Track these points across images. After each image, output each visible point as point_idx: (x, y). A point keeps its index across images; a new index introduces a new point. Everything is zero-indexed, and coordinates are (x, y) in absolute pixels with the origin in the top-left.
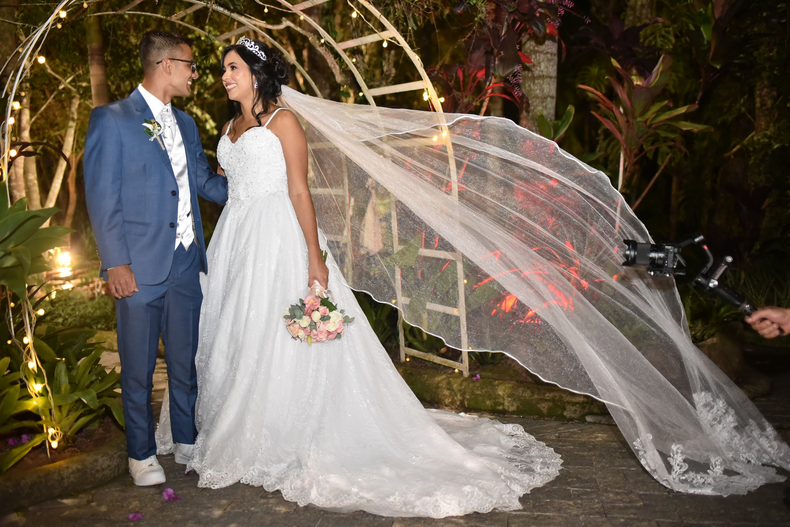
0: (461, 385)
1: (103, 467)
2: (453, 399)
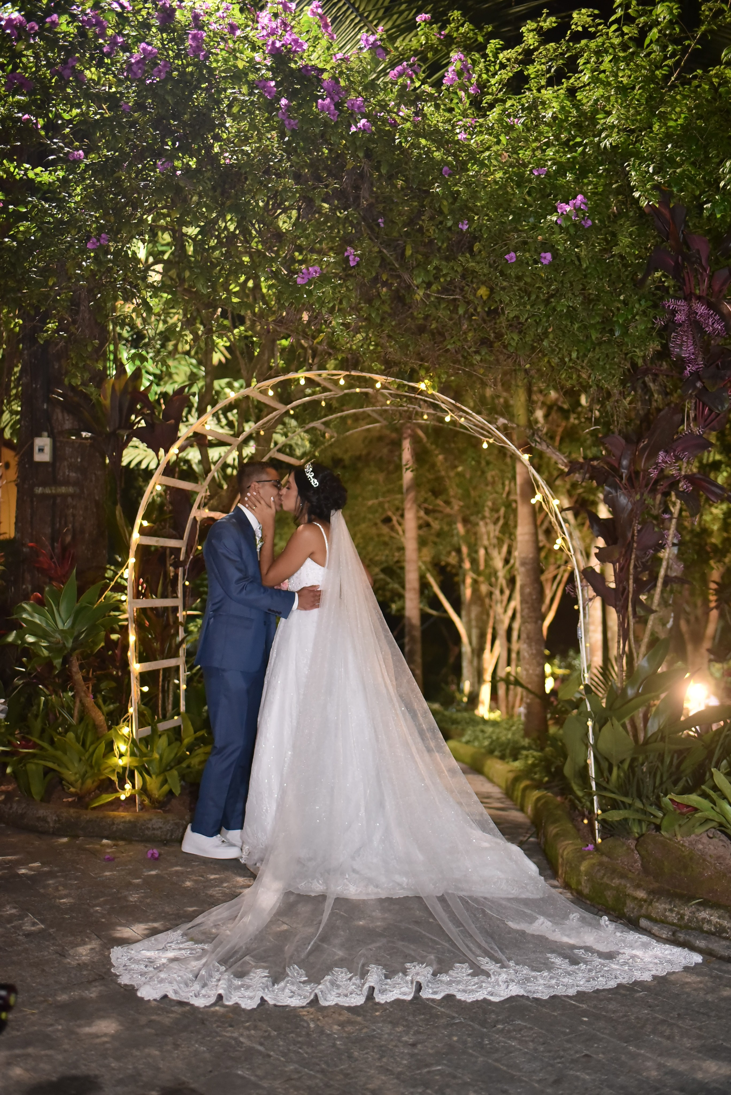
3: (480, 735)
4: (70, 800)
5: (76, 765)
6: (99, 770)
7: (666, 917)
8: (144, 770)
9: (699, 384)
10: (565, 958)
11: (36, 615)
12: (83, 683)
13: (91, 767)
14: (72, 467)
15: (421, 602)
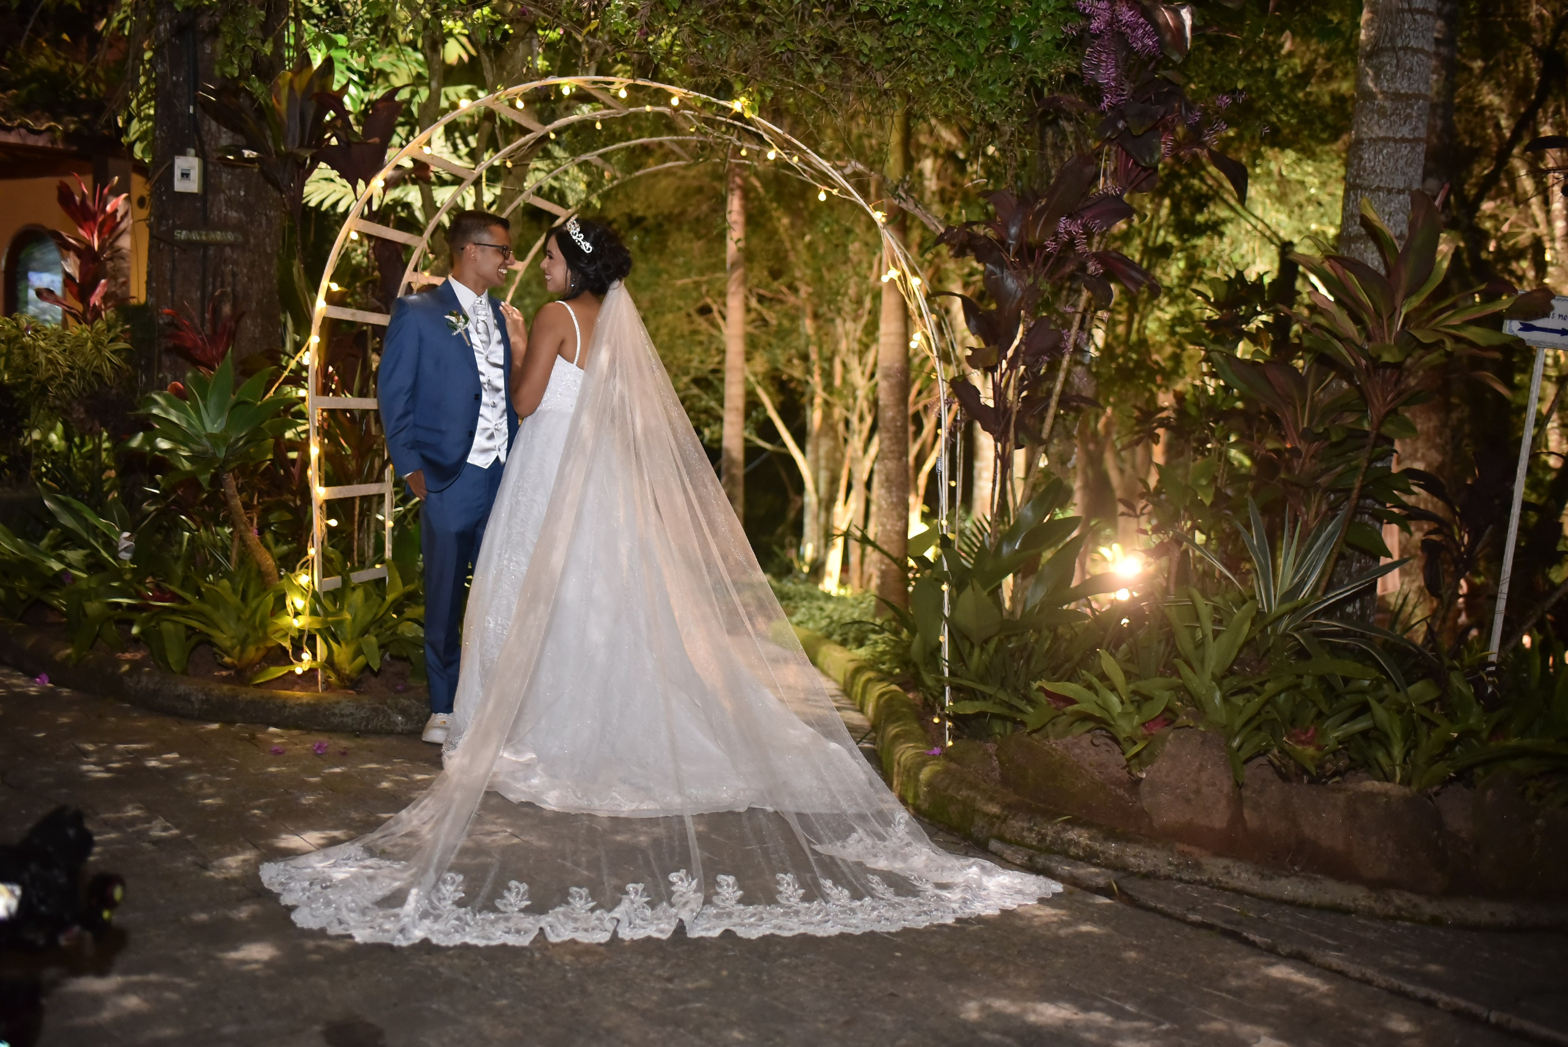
3: (817, 613)
4: (224, 673)
5: (233, 625)
6: (265, 633)
7: (1023, 838)
8: (331, 634)
9: (1121, 125)
10: (890, 886)
11: (172, 411)
12: (242, 511)
13: (255, 629)
14: (230, 203)
15: (746, 428)
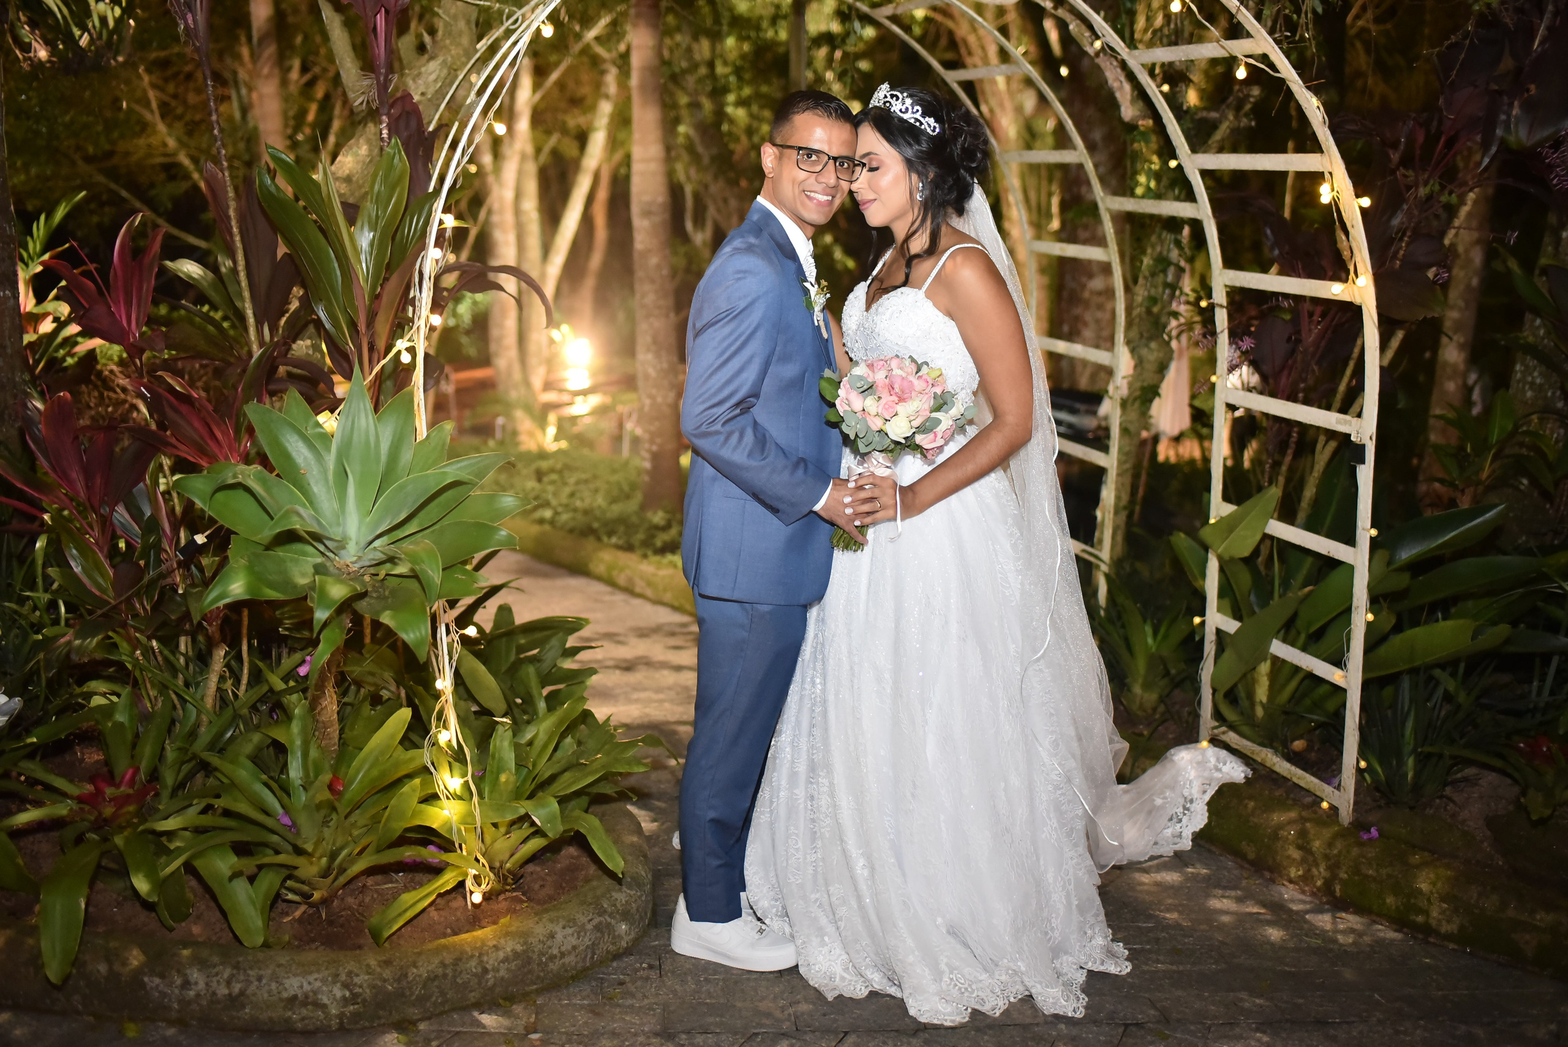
0: (1330, 845)
1: (563, 949)
2: (1309, 870)
